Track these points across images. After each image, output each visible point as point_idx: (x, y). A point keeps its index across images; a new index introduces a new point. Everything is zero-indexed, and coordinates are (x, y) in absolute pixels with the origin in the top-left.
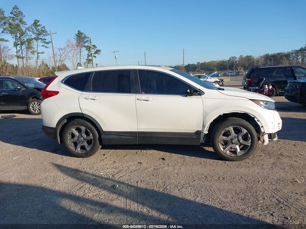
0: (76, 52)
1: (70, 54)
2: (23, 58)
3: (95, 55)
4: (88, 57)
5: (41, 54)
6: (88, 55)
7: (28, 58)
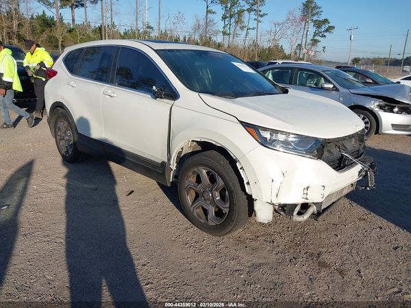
0: (298, 29)
1: (289, 32)
2: (229, 34)
3: (325, 34)
4: (314, 36)
5: (251, 30)
6: (315, 33)
7: (236, 35)
